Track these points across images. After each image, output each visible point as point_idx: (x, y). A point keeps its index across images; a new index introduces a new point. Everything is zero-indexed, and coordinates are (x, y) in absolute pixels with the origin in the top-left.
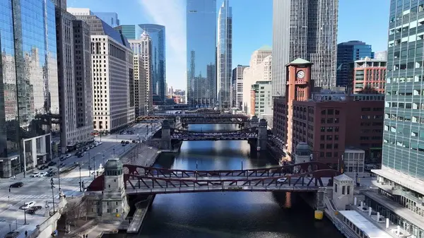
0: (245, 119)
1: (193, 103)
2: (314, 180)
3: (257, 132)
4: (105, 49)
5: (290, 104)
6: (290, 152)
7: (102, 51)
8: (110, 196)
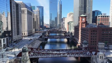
0: (66, 32)
1: (51, 27)
2: (90, 53)
3: (69, 36)
4: (26, 12)
5: (80, 28)
6: (80, 43)
7: (25, 13)
8: (24, 59)
